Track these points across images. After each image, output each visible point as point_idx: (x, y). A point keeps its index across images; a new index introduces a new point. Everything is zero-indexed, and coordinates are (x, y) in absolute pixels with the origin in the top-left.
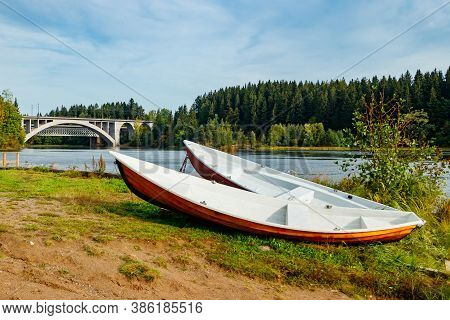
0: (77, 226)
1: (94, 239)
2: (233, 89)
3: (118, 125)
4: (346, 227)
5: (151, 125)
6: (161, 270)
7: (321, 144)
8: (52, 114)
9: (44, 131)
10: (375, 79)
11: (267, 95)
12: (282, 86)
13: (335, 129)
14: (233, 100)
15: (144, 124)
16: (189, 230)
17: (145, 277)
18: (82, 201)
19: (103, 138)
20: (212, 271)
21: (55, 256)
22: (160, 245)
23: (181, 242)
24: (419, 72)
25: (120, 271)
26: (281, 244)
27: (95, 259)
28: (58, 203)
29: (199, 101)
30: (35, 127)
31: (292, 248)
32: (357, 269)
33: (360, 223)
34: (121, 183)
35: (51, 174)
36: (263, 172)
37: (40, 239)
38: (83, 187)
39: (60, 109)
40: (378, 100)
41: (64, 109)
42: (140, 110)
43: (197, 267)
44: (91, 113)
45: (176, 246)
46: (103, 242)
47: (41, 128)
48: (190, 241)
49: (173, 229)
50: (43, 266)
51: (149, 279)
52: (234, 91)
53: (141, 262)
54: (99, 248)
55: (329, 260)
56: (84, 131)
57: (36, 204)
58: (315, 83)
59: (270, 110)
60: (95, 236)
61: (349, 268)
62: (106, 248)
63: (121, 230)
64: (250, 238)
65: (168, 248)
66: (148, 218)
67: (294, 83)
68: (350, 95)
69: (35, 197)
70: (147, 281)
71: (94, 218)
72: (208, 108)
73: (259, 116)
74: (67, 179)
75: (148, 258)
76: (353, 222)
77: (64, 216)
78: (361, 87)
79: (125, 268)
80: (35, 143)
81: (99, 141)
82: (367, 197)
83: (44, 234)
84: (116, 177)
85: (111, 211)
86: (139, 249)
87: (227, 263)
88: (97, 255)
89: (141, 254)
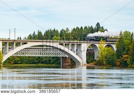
3: (85, 46)
5: (114, 46)
15: (108, 46)
39: (37, 33)
41: (40, 33)
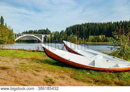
0: (31, 67)
1: (36, 71)
2: (77, 25)
3: (43, 36)
4: (113, 67)
5: (53, 36)
6: (56, 80)
7: (104, 41)
8: (23, 33)
9: (21, 38)
10: (121, 21)
11: (88, 27)
12: (92, 24)
13: (109, 37)
14: (78, 28)
15: (51, 36)
16: (65, 68)
17: (52, 82)
18: (32, 59)
20: (72, 80)
21: (24, 76)
22: (56, 72)
23: (63, 71)
25: (44, 80)
26: (93, 72)
27: (37, 77)
28: (25, 60)
29: (67, 29)
30: (18, 37)
31: (96, 73)
32: (117, 80)
33: (117, 66)
34: (45, 54)
35: (23, 51)
36: (87, 50)
37: (20, 71)
38: (33, 55)
39: (26, 32)
40: (122, 28)
41: (27, 31)
42: (50, 31)
43: (67, 79)
44: (35, 32)
45: (61, 73)
46: (39, 71)
48: (65, 71)
49: (60, 67)
50: (21, 79)
51: (53, 83)
52: (78, 26)
53: (51, 78)
54: (38, 73)
55: (108, 77)
56: (33, 38)
57: (19, 60)
58: (102, 23)
59: (89, 31)
60: (37, 69)
61: (114, 79)
62: (40, 73)
63: (45, 68)
64: (83, 70)
65: (59, 73)
66: (53, 64)
67: (96, 23)
68: (113, 27)
69: (18, 58)
70: (52, 83)
71: (36, 64)
72: (70, 31)
73: (86, 33)
74: (28, 52)
75: (53, 76)
76: (115, 65)
77: (27, 64)
78: (117, 24)
79: (45, 79)
80: (18, 42)
81: (37, 41)
82: (119, 57)
83: (21, 69)
84: (43, 52)
85: (41, 62)
86: (50, 74)
87: (76, 78)
88: (37, 75)
89: (51, 75)
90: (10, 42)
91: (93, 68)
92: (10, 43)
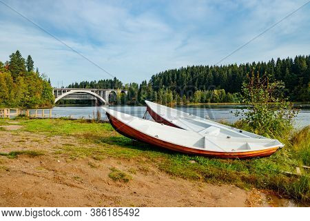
0: (84, 151)
1: (94, 158)
3: (108, 92)
4: (239, 149)
5: (126, 92)
6: (133, 175)
7: (224, 101)
8: (70, 87)
9: (65, 97)
10: (254, 63)
11: (192, 74)
12: (201, 68)
13: (232, 93)
14: (173, 77)
15: (122, 92)
16: (149, 152)
17: (124, 180)
18: (87, 136)
19: (99, 100)
20: (162, 175)
21: (72, 168)
22: (132, 161)
23: (144, 159)
24: (279, 59)
25: (110, 176)
26: (202, 159)
27: (95, 170)
28: (73, 138)
29: (153, 78)
30: (61, 94)
31: (208, 162)
32: (246, 173)
33: (247, 146)
34: (109, 125)
35: (69, 121)
37: (63, 158)
38: (88, 128)
40: (256, 76)
41: (77, 84)
42: (120, 83)
43: (154, 173)
44: (92, 86)
45: (141, 161)
46: (99, 159)
47: (64, 95)
48: (149, 158)
49: (140, 152)
50: (65, 174)
51: (126, 181)
52: (173, 72)
53: (122, 172)
54: (97, 163)
55: (230, 169)
56: (88, 96)
57: (61, 138)
58: (219, 66)
59: (194, 82)
60: (95, 156)
61: (241, 172)
62: (101, 163)
63: (110, 152)
64: (184, 156)
65: (137, 163)
66: (125, 145)
67: (208, 67)
68: (240, 73)
69: (61, 134)
71: (94, 146)
72: (159, 82)
74: (79, 124)
75: (126, 168)
76: (243, 146)
77: (77, 145)
78: (246, 68)
79: (112, 175)
80: (61, 103)
81: (97, 102)
82: (250, 131)
83: (65, 156)
84: (107, 122)
85: (104, 142)
86: (120, 164)
87: (171, 171)
88: (96, 167)
89: (122, 166)
90: (46, 105)
91: (202, 153)
92: (45, 107)
